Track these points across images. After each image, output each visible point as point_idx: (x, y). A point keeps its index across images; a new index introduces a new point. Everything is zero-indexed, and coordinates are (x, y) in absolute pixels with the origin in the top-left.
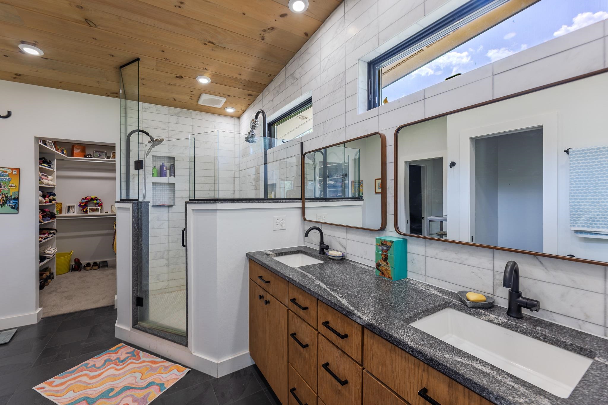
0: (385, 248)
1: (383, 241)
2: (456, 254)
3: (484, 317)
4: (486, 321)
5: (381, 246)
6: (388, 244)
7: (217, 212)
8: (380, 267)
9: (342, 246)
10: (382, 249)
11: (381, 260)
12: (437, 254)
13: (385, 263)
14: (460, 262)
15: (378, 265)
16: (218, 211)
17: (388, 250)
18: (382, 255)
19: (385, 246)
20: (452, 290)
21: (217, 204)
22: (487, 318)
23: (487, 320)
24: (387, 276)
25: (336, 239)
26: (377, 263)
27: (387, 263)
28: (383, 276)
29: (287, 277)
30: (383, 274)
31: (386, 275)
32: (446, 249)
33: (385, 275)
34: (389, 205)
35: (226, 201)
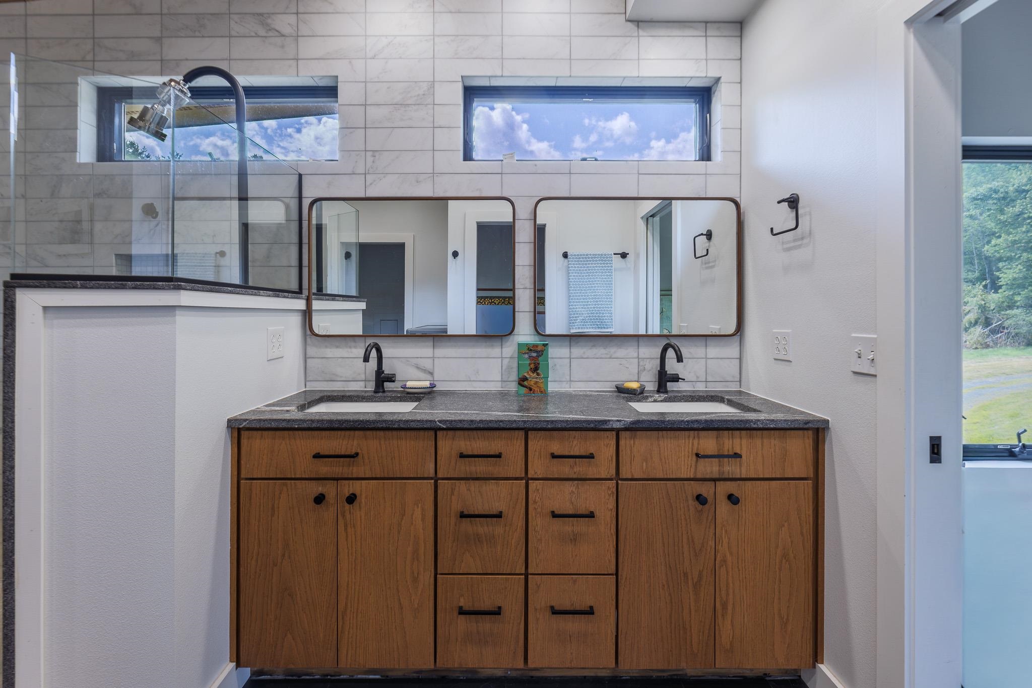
0: (534, 355)
1: (531, 346)
2: (605, 349)
3: (650, 399)
4: (652, 402)
5: (528, 353)
6: (539, 349)
7: (175, 316)
8: (526, 383)
9: (425, 371)
10: (530, 357)
11: (528, 372)
12: (584, 353)
13: (535, 374)
14: (608, 356)
15: (522, 381)
16: (178, 312)
17: (538, 356)
18: (530, 364)
19: (534, 352)
20: (600, 388)
21: (182, 292)
22: (652, 399)
23: (653, 400)
24: (538, 390)
25: (408, 361)
26: (520, 377)
27: (538, 374)
28: (532, 392)
29: (440, 421)
30: (531, 390)
31: (536, 389)
32: (594, 346)
33: (534, 391)
34: (519, 299)
35: (200, 286)
